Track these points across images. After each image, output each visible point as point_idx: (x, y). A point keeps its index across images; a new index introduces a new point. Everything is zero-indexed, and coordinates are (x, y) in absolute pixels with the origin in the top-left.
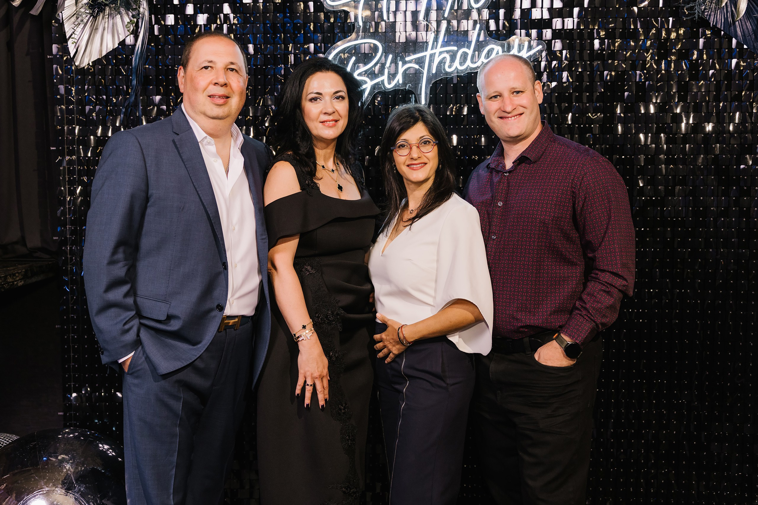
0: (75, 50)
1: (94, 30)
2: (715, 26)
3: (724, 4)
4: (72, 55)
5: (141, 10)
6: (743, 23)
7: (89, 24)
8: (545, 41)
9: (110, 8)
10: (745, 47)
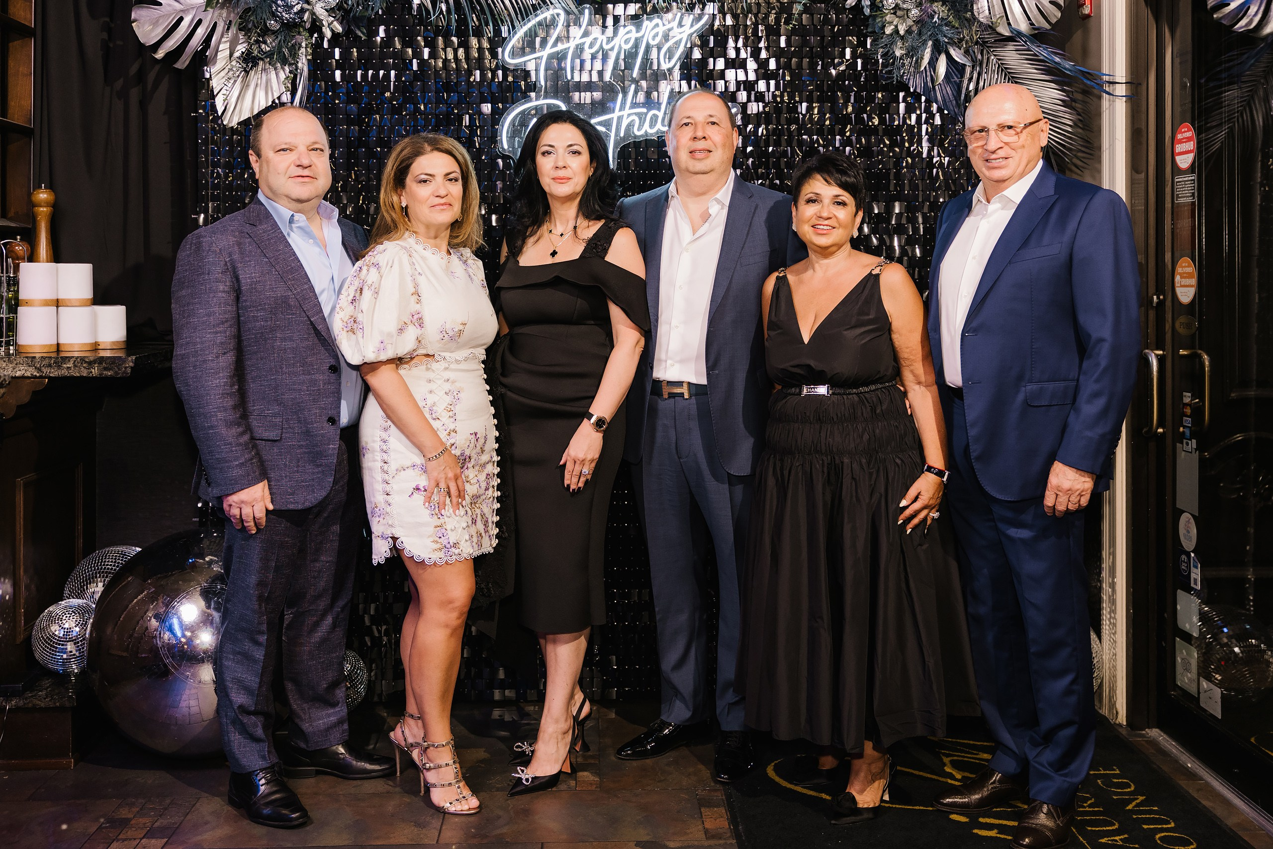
0: (223, 108)
1: (245, 86)
2: (915, 90)
3: (922, 68)
4: (220, 114)
5: (300, 65)
6: (943, 88)
7: (240, 79)
8: (739, 103)
9: (265, 63)
10: (946, 112)
